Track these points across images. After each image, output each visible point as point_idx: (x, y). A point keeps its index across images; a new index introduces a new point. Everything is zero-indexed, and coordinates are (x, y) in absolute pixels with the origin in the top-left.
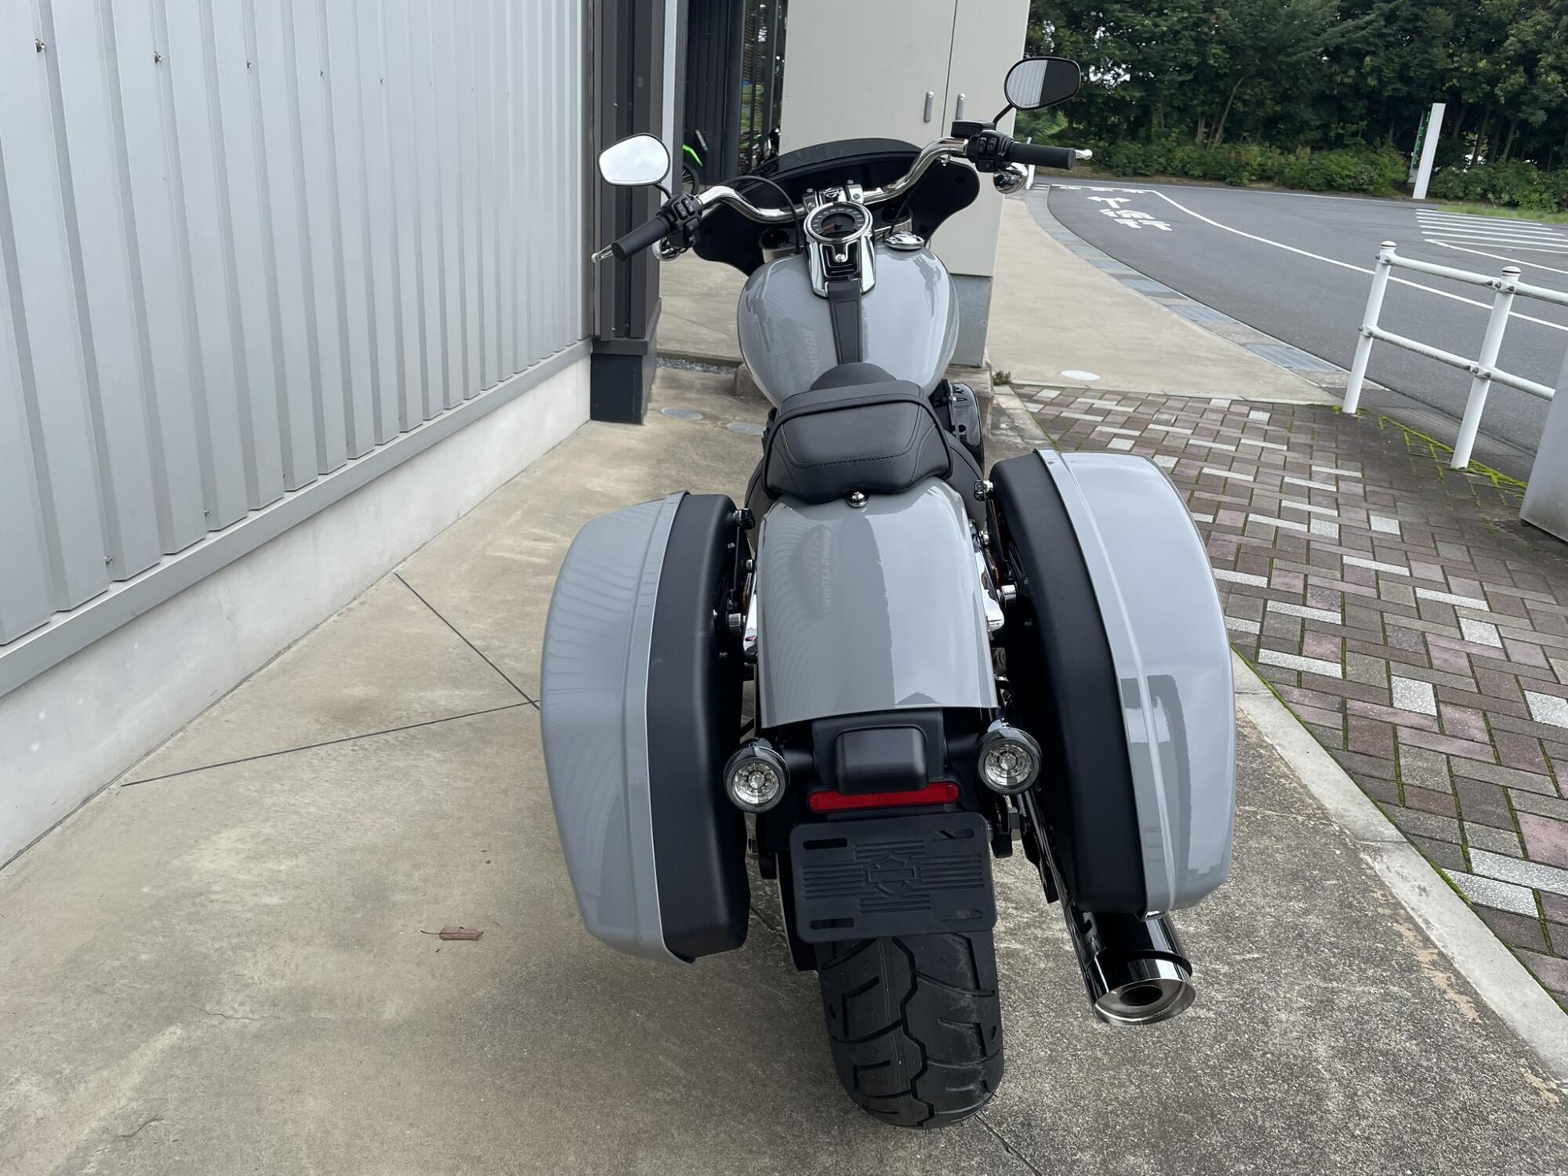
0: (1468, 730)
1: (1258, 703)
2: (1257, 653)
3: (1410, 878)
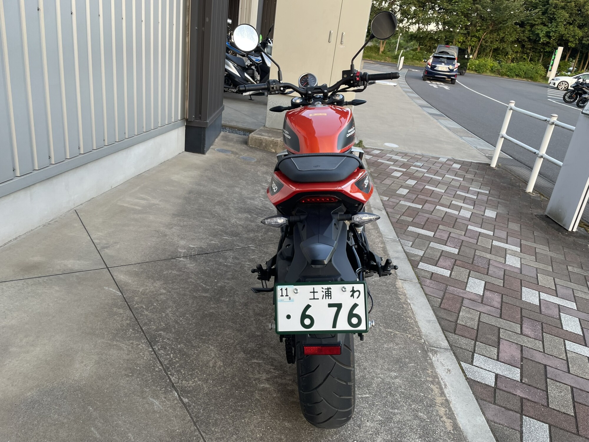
0: (493, 302)
1: (411, 285)
2: (419, 264)
3: (445, 365)
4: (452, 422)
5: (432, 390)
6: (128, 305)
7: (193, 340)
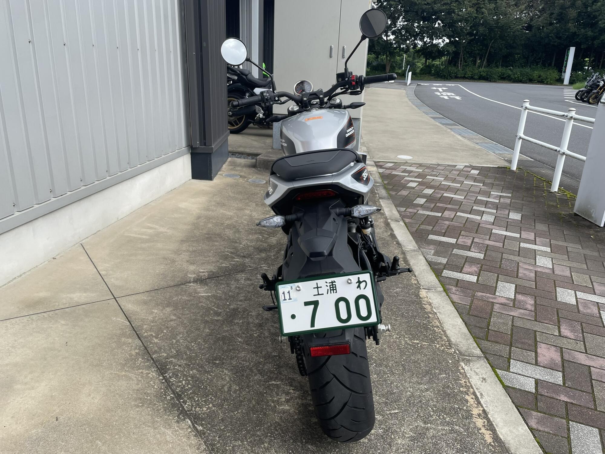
0: (526, 305)
1: (436, 294)
2: (442, 272)
3: (480, 374)
4: (491, 433)
5: (467, 401)
6: (137, 334)
7: (206, 365)
